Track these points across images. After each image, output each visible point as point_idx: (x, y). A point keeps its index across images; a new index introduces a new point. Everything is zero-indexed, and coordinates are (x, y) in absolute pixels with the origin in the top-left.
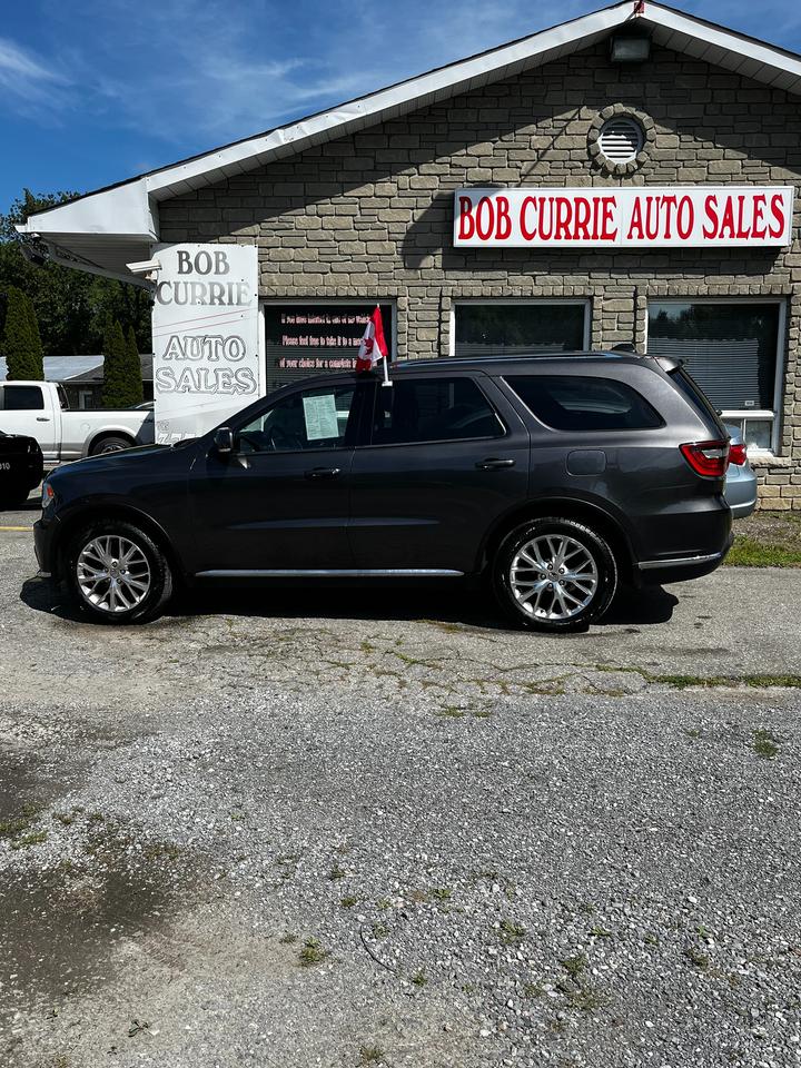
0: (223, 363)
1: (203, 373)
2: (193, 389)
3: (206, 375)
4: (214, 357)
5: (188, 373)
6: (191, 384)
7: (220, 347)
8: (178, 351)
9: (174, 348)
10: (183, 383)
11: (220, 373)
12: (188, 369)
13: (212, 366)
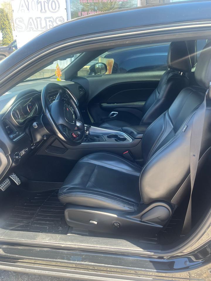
0: (48, 14)
1: (39, 20)
2: (35, 29)
3: (41, 21)
4: (43, 11)
5: (31, 20)
6: (33, 26)
7: (46, 5)
8: (25, 8)
9: (22, 6)
10: (29, 26)
11: (48, 20)
12: (31, 18)
13: (43, 16)
